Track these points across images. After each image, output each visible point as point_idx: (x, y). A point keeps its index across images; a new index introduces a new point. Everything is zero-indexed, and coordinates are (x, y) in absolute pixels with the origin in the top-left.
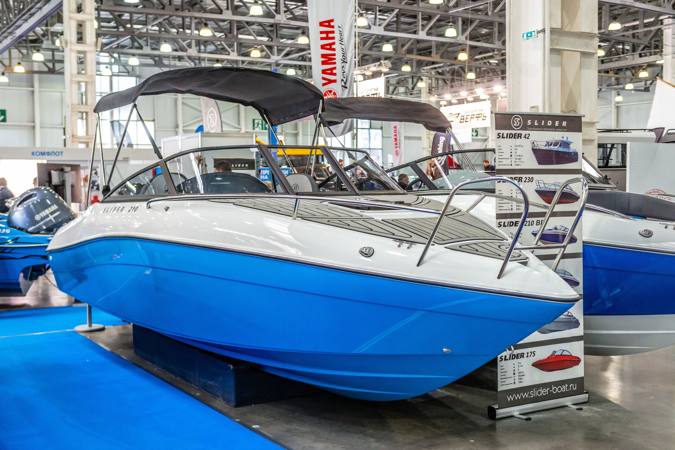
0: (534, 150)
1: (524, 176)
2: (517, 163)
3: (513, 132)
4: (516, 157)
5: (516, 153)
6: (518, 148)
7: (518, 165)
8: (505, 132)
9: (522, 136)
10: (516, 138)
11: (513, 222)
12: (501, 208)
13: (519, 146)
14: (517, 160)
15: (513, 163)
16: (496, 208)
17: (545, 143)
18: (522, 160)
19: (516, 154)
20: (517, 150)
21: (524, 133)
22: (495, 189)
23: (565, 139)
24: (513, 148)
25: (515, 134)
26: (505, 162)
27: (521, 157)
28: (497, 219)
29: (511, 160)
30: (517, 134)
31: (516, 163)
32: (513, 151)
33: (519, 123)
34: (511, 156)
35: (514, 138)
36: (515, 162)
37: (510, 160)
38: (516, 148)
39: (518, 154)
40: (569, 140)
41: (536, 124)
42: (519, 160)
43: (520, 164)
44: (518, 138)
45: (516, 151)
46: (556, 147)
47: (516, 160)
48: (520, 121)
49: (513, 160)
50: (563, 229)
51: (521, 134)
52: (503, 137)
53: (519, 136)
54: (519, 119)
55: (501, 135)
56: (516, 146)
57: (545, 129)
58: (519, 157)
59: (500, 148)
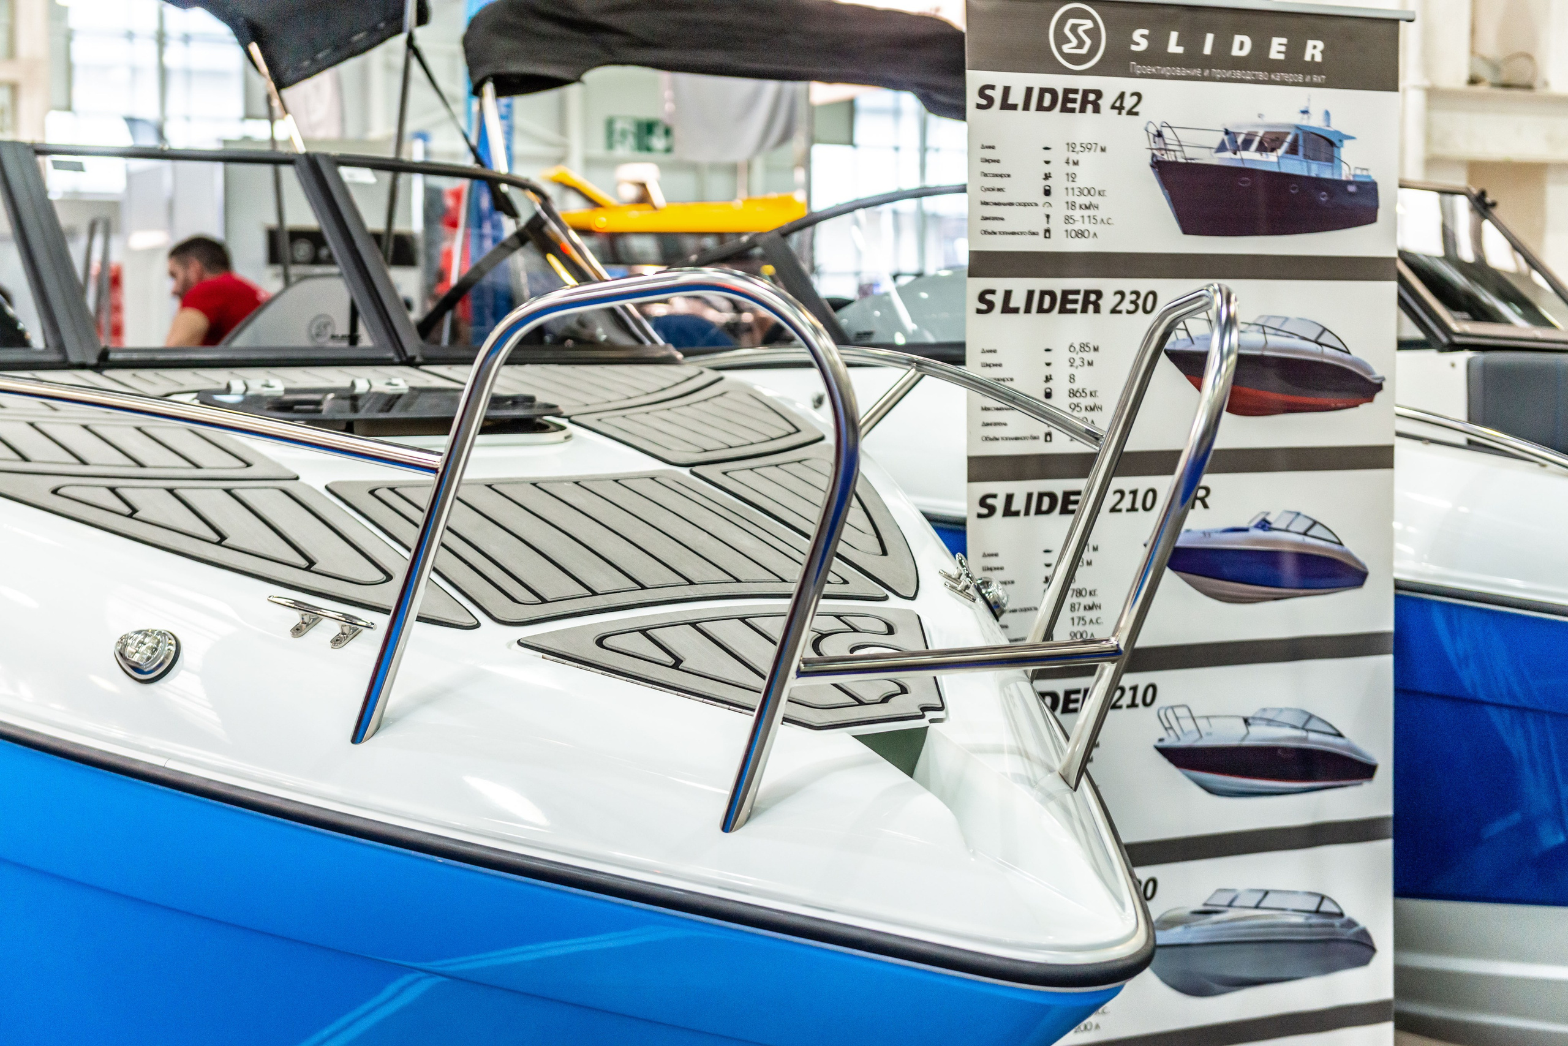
0: (1162, 168)
1: (1108, 286)
2: (1078, 226)
3: (1059, 82)
4: (1071, 198)
5: (1072, 177)
6: (1083, 157)
7: (1080, 234)
8: (1019, 82)
9: (1105, 103)
10: (1073, 110)
11: (1052, 497)
12: (992, 432)
13: (1087, 147)
14: (1077, 214)
15: (1058, 226)
16: (969, 432)
17: (1219, 137)
18: (1098, 214)
19: (1070, 185)
20: (1076, 163)
21: (1111, 86)
22: (962, 346)
23: (1315, 122)
24: (1059, 155)
25: (1067, 91)
26: (1015, 219)
27: (1095, 200)
28: (971, 479)
29: (1048, 211)
30: (1076, 91)
31: (1070, 227)
32: (1058, 170)
33: (1088, 42)
34: (1047, 193)
35: (1064, 109)
36: (1068, 219)
37: (1042, 211)
38: (1073, 157)
39: (1082, 182)
40: (1337, 125)
41: (1174, 47)
42: (1086, 213)
43: (1092, 228)
44: (1083, 110)
45: (1071, 169)
46: (1272, 157)
47: (1070, 213)
48: (1094, 33)
49: (1059, 211)
50: (1301, 525)
51: (1099, 94)
52: (1006, 106)
53: (1091, 101)
54: (1089, 24)
55: (997, 95)
56: (1072, 147)
57: (1218, 73)
58: (1085, 200)
59: (989, 154)
